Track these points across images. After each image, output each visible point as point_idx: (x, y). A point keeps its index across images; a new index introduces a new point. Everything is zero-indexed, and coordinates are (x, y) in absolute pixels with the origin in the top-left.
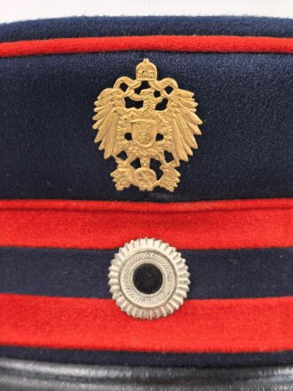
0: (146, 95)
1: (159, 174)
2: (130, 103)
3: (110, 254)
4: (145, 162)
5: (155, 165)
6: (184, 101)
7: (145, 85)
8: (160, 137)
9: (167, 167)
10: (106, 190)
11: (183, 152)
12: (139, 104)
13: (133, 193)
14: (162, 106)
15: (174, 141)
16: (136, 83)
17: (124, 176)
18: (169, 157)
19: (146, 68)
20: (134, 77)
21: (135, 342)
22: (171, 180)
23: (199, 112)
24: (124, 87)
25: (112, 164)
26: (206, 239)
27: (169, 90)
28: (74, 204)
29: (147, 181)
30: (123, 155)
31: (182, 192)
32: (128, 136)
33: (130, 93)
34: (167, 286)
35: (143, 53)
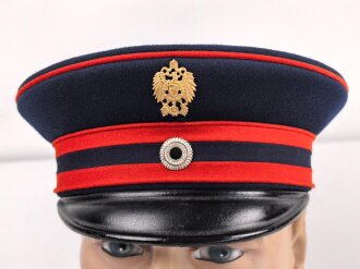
0: (174, 74)
1: (180, 109)
2: (167, 78)
3: (160, 144)
4: (174, 103)
5: (178, 104)
6: (189, 77)
7: (173, 70)
8: (180, 92)
9: (183, 106)
10: (159, 118)
11: (189, 98)
12: (171, 78)
13: (169, 118)
14: (180, 79)
15: (185, 93)
16: (170, 70)
17: (166, 110)
18: (184, 101)
19: (174, 64)
20: (168, 67)
21: (171, 178)
22: (185, 111)
23: (195, 81)
24: (165, 71)
25: (160, 105)
26: (198, 137)
27: (183, 72)
28: (144, 124)
29: (175, 113)
30: (165, 101)
31: (190, 117)
32: (167, 92)
33: (167, 74)
34: (184, 155)
35: (172, 58)
